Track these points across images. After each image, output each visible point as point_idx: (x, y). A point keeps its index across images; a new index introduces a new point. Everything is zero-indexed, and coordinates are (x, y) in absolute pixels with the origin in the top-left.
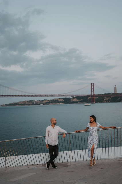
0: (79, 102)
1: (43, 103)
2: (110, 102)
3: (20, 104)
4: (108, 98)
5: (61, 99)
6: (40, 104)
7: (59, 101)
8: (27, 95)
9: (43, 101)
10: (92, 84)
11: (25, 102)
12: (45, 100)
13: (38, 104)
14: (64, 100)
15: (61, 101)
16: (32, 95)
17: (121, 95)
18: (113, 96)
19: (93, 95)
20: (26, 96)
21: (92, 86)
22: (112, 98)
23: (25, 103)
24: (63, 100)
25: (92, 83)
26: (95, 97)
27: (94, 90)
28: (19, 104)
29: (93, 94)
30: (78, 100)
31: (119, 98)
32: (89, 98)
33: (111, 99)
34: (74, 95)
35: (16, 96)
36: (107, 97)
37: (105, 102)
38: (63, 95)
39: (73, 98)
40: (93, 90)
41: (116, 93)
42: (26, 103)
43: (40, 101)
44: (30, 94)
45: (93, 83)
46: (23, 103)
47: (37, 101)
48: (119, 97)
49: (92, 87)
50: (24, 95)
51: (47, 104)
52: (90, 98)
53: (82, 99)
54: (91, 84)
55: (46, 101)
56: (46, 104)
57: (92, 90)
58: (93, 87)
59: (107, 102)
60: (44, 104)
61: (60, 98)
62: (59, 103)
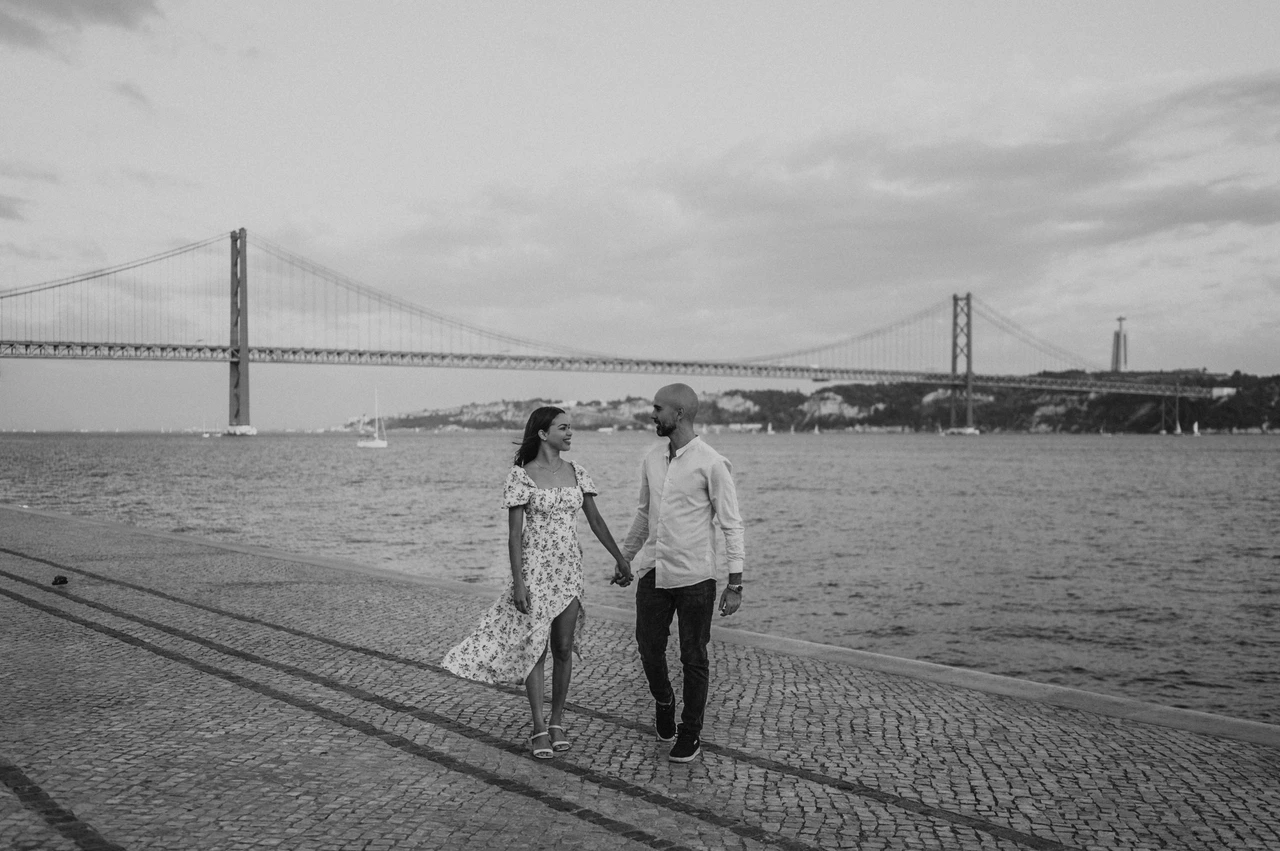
0: (861, 422)
1: (618, 422)
2: (1077, 432)
3: (465, 418)
4: (1063, 401)
5: (739, 399)
6: (594, 427)
7: (722, 410)
8: (518, 359)
9: (615, 405)
10: (962, 304)
11: (502, 408)
12: (629, 400)
13: (586, 422)
14: (757, 408)
15: (740, 409)
16: (552, 361)
17: (1157, 382)
18: (1105, 391)
19: (966, 377)
20: (513, 363)
21: (956, 316)
22: (1093, 404)
23: (498, 415)
24: (749, 404)
25: (962, 294)
26: (976, 389)
27: (969, 345)
28: (458, 423)
29: (961, 369)
30: (851, 412)
31: (1144, 410)
32: (929, 398)
33: (1084, 408)
34: (829, 371)
35: (447, 361)
36: (1057, 398)
37: (1043, 427)
38: (760, 369)
39: (821, 396)
40: (962, 341)
41: (1123, 369)
42: (508, 417)
43: (598, 403)
44: (541, 353)
45: (968, 298)
46: (488, 414)
47: (579, 404)
48: (1144, 399)
49: (962, 320)
50: (500, 358)
51: (642, 428)
52: (936, 402)
53: (881, 406)
54: (956, 299)
55: (637, 411)
56: (636, 428)
57: (955, 345)
58: (968, 324)
59: (1054, 430)
60: (622, 428)
61: (732, 394)
62: (727, 423)
